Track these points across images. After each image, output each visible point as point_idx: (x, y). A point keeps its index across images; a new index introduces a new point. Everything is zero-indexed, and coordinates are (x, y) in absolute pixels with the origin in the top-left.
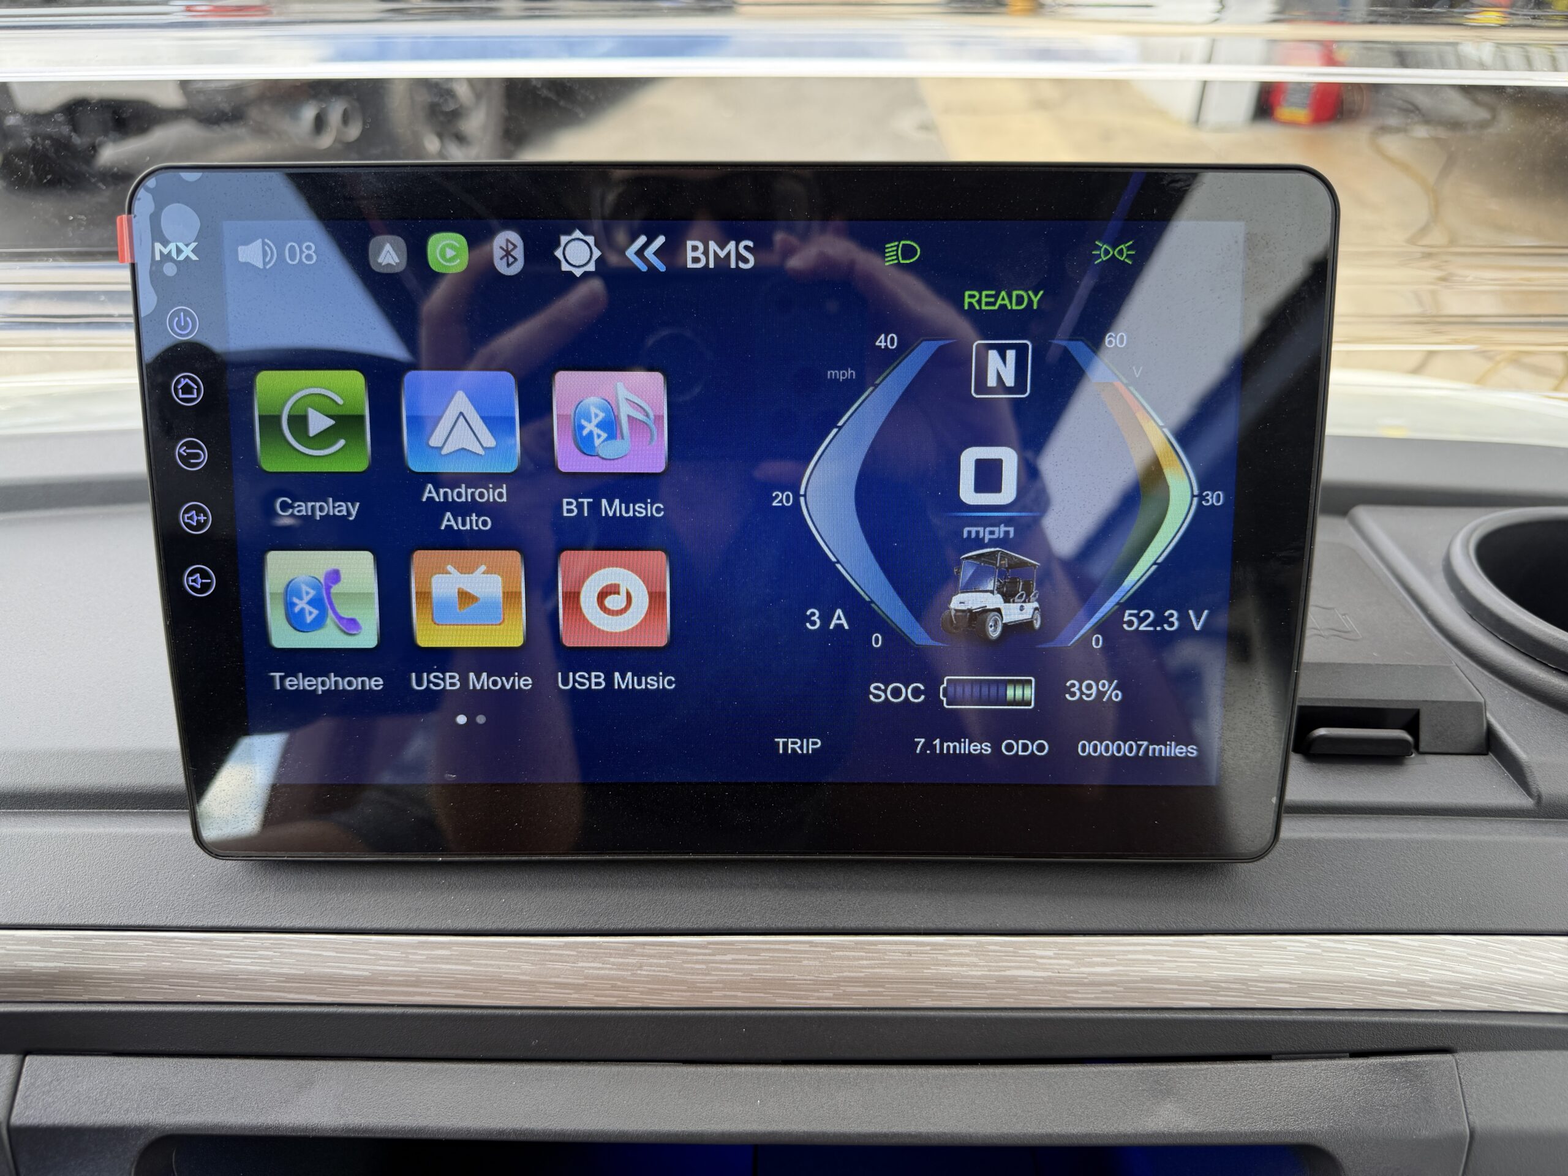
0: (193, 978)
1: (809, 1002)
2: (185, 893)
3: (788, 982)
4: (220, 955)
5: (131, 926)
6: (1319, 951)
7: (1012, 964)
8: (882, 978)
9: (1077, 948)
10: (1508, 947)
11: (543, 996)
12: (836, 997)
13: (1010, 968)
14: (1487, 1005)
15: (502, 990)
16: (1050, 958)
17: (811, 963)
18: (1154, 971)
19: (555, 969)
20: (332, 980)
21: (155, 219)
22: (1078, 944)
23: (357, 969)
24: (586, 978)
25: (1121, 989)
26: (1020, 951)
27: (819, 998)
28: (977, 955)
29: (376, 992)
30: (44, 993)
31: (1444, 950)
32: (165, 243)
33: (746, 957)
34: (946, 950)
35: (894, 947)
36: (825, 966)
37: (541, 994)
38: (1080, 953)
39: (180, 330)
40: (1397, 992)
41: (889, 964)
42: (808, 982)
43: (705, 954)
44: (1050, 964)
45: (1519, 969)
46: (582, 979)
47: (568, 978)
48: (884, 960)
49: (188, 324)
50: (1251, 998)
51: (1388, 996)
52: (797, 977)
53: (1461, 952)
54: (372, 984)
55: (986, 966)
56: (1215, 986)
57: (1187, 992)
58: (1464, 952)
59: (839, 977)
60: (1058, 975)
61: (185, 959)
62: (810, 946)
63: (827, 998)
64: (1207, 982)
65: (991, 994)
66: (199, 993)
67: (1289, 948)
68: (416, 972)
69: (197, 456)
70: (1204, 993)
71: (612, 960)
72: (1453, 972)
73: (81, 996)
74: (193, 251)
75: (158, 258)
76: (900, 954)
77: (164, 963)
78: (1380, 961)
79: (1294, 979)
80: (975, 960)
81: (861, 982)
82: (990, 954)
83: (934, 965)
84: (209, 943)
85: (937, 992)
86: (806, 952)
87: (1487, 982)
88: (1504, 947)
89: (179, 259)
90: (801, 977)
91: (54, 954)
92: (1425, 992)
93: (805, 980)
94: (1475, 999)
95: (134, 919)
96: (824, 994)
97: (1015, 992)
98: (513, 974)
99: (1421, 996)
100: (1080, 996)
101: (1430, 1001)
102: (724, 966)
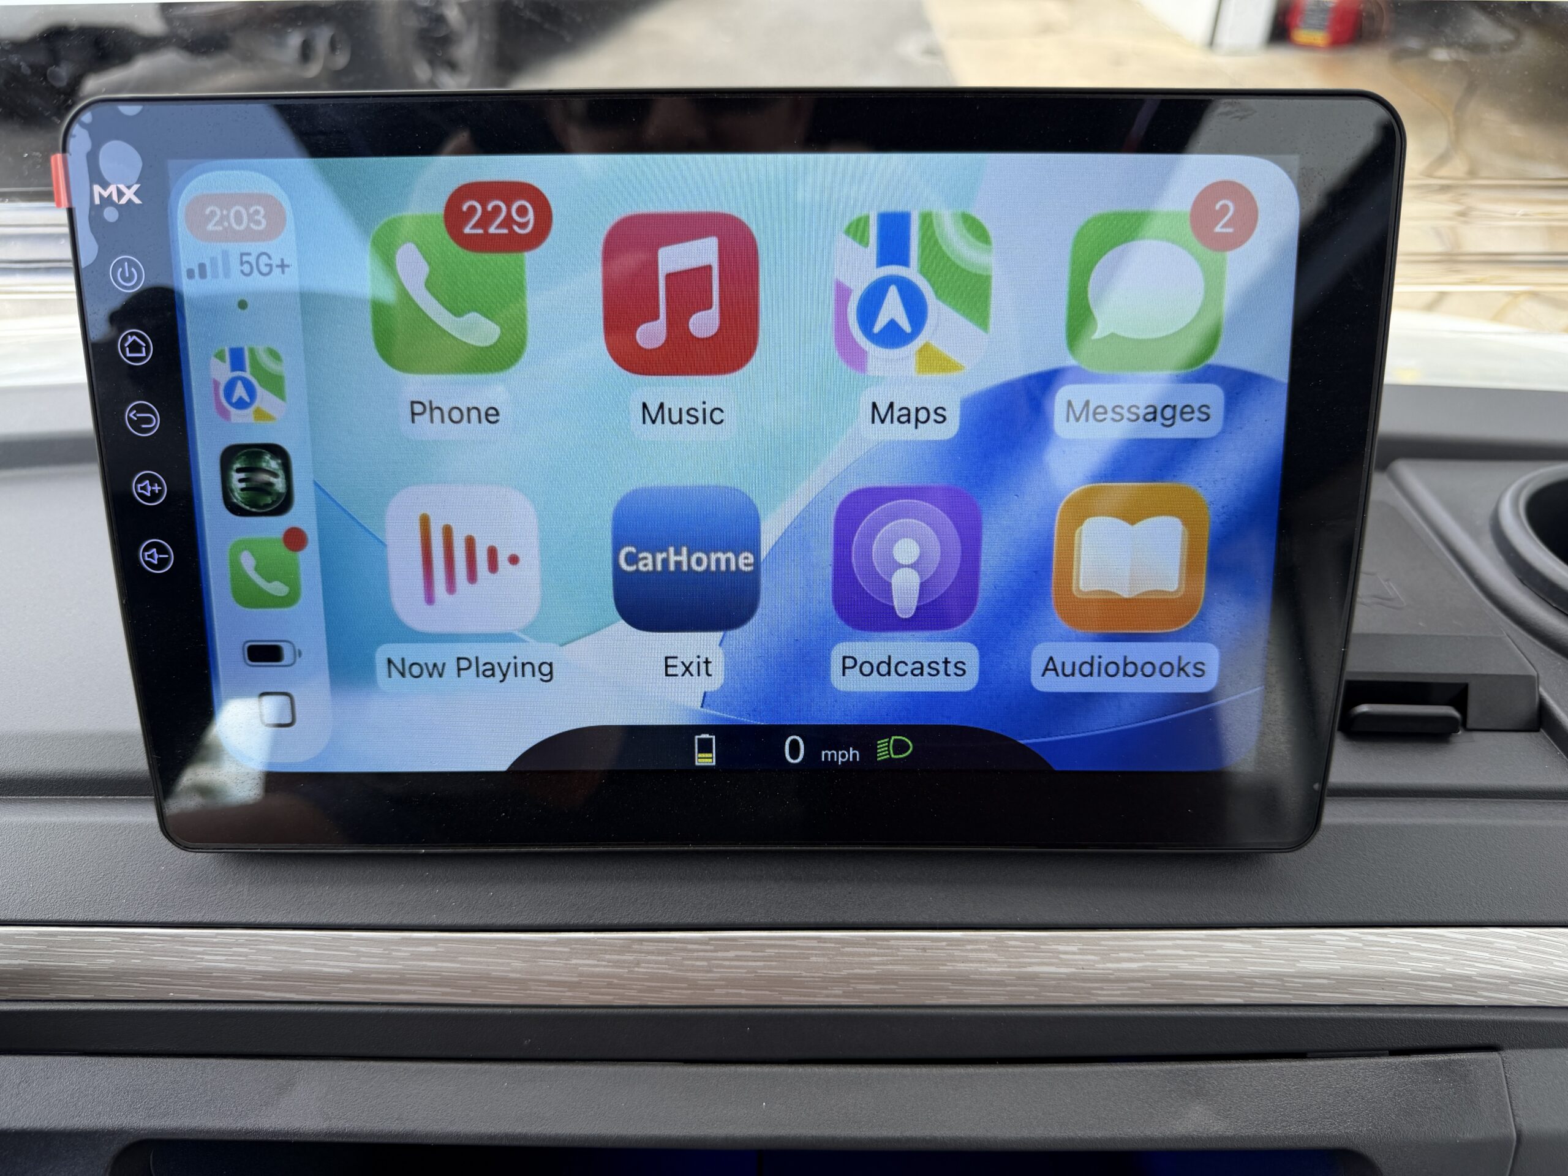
0: (166, 976)
1: (817, 999)
2: (153, 887)
3: (794, 979)
4: (192, 952)
5: (97, 922)
6: (1360, 945)
7: (1033, 960)
8: (894, 975)
9: (1103, 943)
10: (1561, 939)
11: (535, 994)
12: (846, 995)
13: (1031, 964)
14: (1535, 1000)
15: (492, 988)
16: (1074, 953)
17: (820, 959)
18: (1185, 967)
19: (546, 966)
20: (309, 977)
21: (92, 158)
22: (1104, 939)
23: (338, 967)
24: (581, 975)
25: (1149, 985)
26: (1042, 947)
27: (827, 996)
28: (996, 951)
29: (358, 990)
30: (9, 992)
32: (105, 185)
33: (750, 953)
34: (963, 945)
35: (908, 943)
36: (834, 963)
37: (533, 992)
38: (1106, 948)
39: (124, 281)
40: (1441, 988)
41: (903, 960)
42: (817, 979)
43: (706, 951)
44: (1075, 960)
46: (576, 977)
47: (560, 976)
48: (898, 956)
49: (133, 275)
50: (1286, 994)
51: (1432, 991)
52: (804, 974)
53: (1510, 945)
54: (355, 982)
55: (1006, 962)
56: (1249, 982)
57: (1218, 988)
58: (1514, 945)
59: (849, 974)
60: (1082, 971)
61: (155, 956)
62: (818, 942)
63: (835, 996)
64: (1240, 978)
65: (1011, 991)
66: (173, 991)
67: (1327, 942)
68: (400, 969)
69: (148, 421)
70: (1238, 989)
71: (608, 957)
72: (1502, 967)
73: (48, 994)
74: (135, 194)
75: (97, 201)
76: (914, 950)
77: (133, 961)
78: (1425, 955)
79: (1333, 975)
80: (994, 956)
81: (872, 979)
82: (1010, 949)
83: (951, 961)
84: (180, 939)
85: (952, 989)
86: (813, 948)
87: (1537, 977)
88: (1555, 939)
89: (121, 203)
90: (808, 974)
91: (17, 951)
92: (1472, 987)
93: (813, 977)
94: (1525, 994)
95: (100, 914)
96: (833, 992)
97: (1037, 989)
98: (503, 971)
99: (1467, 991)
100: (1105, 992)
101: (1476, 996)
102: (727, 963)
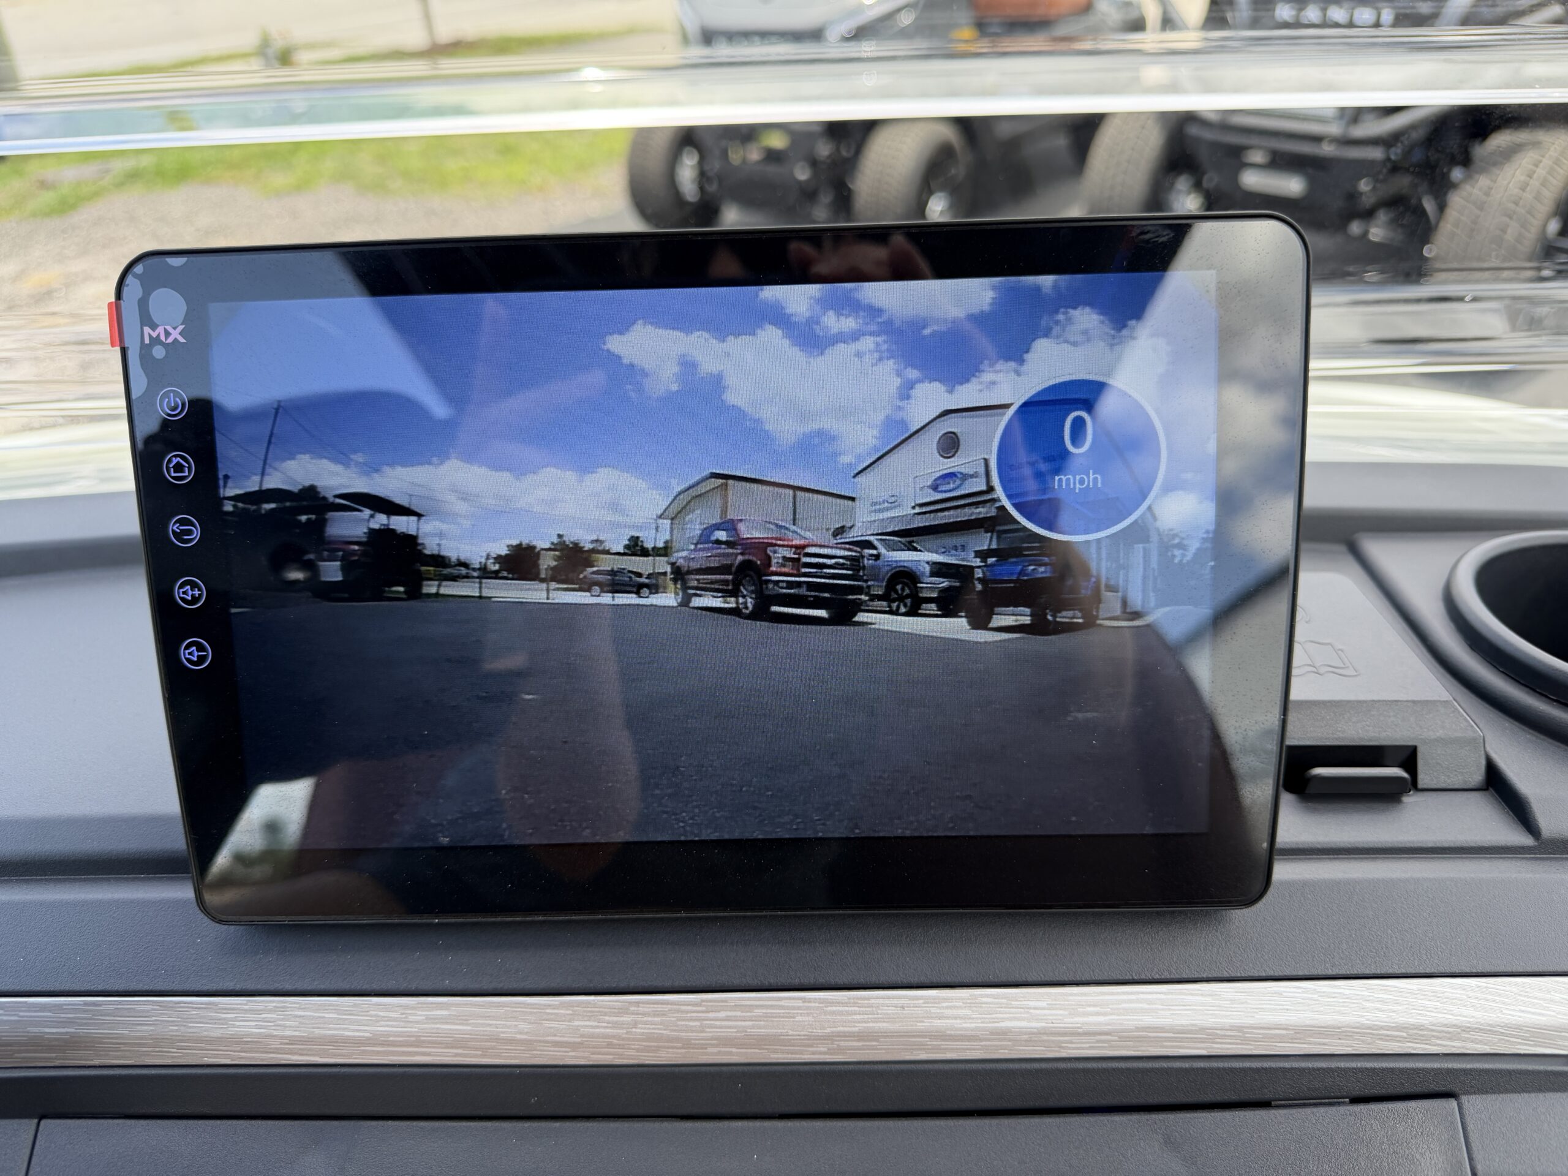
0: (201, 1041)
1: (806, 1056)
2: (190, 958)
3: (782, 1037)
4: (225, 1019)
5: (139, 991)
6: (1318, 996)
7: (1005, 1016)
8: (876, 1033)
9: (1071, 998)
10: (1508, 988)
11: (541, 1054)
12: (830, 1052)
13: (1003, 1020)
14: (1488, 1047)
15: (501, 1049)
16: (1044, 1009)
18: (1148, 1020)
19: (551, 1028)
20: (333, 1041)
21: (143, 304)
22: (1071, 995)
23: (358, 1031)
24: (583, 1036)
25: (1116, 1038)
26: (1013, 1003)
27: (813, 1053)
28: (970, 1008)
29: (378, 1053)
30: (56, 1058)
31: (1443, 993)
32: (154, 327)
33: (739, 1014)
34: (939, 1003)
35: (887, 1002)
36: (819, 1022)
37: (539, 1053)
38: (1073, 1003)
39: (171, 411)
40: (1396, 1037)
41: (883, 1018)
42: (803, 1037)
43: (698, 1012)
44: (1045, 1015)
45: (1520, 1011)
46: (578, 1037)
47: (564, 1037)
48: (878, 1014)
49: (177, 404)
50: (1248, 1044)
51: (1386, 1040)
52: (790, 1032)
53: (1461, 994)
54: (374, 1045)
55: (980, 1018)
56: (1210, 1033)
57: (1182, 1040)
58: (1464, 994)
59: (832, 1032)
60: (1052, 1025)
61: (192, 1023)
62: (803, 1002)
63: (821, 1053)
64: (1202, 1030)
65: (985, 1046)
66: (206, 1056)
67: (1285, 994)
68: (415, 1032)
69: (189, 532)
70: (1202, 1040)
71: (607, 1018)
72: (1453, 1015)
73: (92, 1060)
74: (180, 334)
75: (147, 341)
76: (893, 1008)
77: (171, 1028)
78: (1378, 1005)
79: (1291, 1026)
80: (968, 1012)
81: (854, 1036)
82: (984, 1006)
83: (928, 1018)
84: (214, 1007)
85: (930, 1045)
86: (799, 1008)
87: (1488, 1025)
88: (1504, 988)
89: (168, 341)
90: (794, 1033)
91: (64, 1020)
92: (1424, 1035)
93: (799, 1035)
94: (1476, 1042)
95: (141, 985)
96: (819, 1049)
97: (1010, 1043)
98: (511, 1033)
99: (1421, 1040)
100: (1074, 1046)
101: (1430, 1045)
102: (718, 1023)
